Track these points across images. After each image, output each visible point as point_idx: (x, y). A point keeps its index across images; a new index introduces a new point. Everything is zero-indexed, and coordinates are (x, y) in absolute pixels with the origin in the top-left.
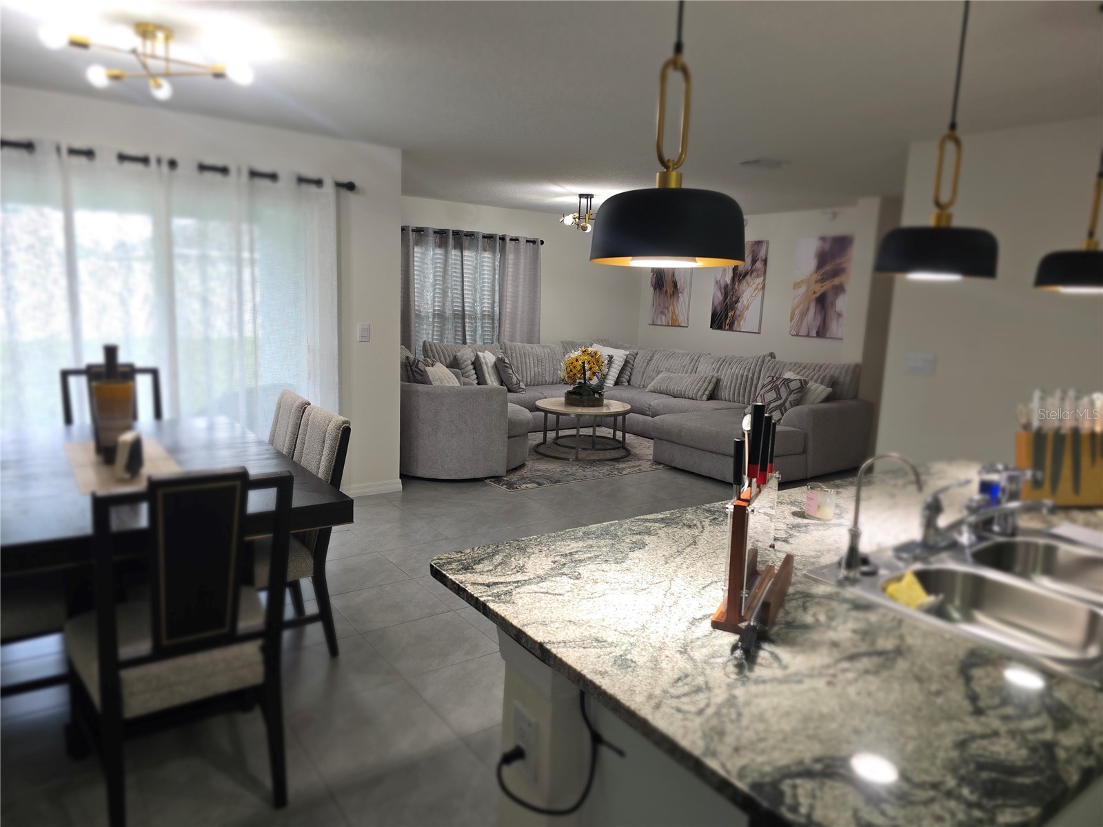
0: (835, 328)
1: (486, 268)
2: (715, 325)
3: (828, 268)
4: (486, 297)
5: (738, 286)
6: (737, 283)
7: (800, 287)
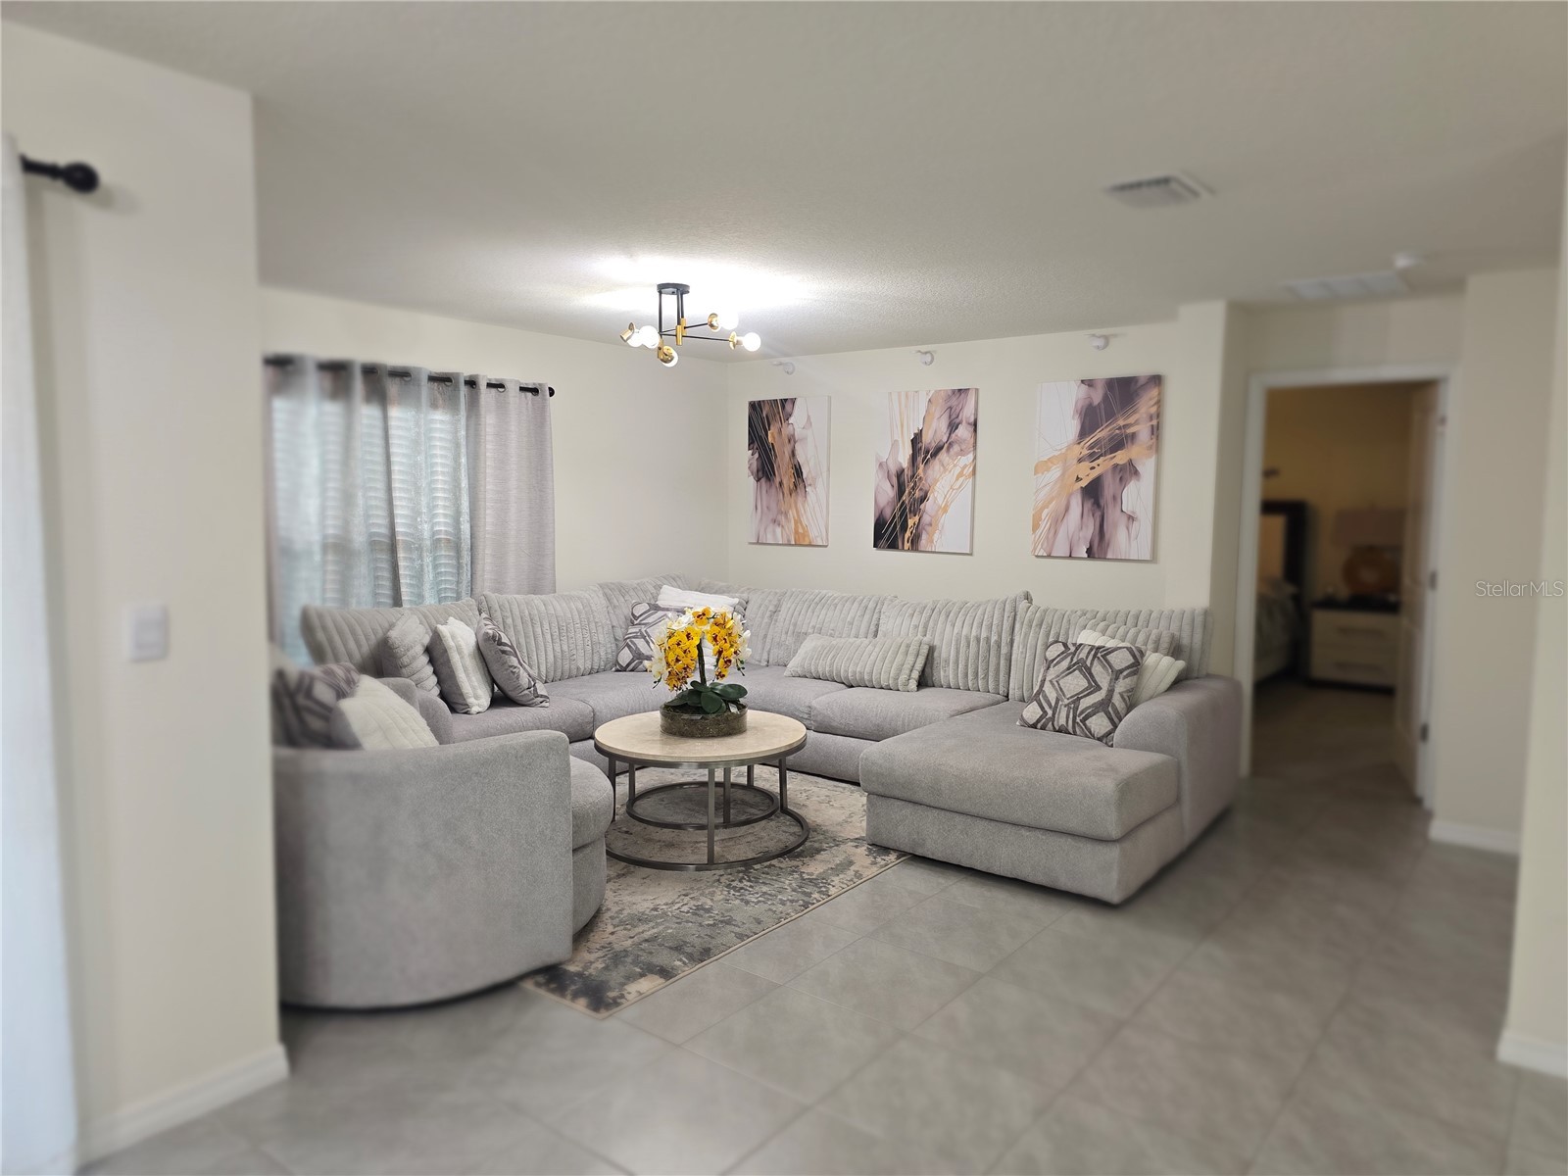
0: (1121, 540)
1: (438, 443)
2: (882, 542)
3: (1101, 434)
4: (440, 503)
5: (925, 471)
6: (922, 466)
7: (1048, 470)
